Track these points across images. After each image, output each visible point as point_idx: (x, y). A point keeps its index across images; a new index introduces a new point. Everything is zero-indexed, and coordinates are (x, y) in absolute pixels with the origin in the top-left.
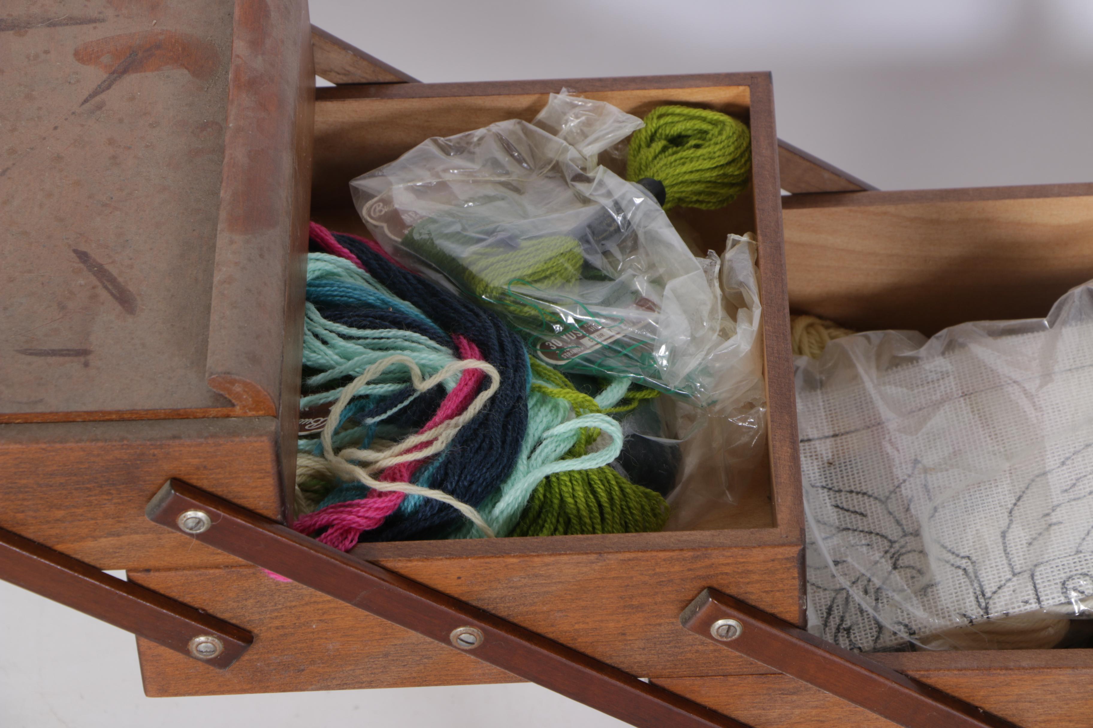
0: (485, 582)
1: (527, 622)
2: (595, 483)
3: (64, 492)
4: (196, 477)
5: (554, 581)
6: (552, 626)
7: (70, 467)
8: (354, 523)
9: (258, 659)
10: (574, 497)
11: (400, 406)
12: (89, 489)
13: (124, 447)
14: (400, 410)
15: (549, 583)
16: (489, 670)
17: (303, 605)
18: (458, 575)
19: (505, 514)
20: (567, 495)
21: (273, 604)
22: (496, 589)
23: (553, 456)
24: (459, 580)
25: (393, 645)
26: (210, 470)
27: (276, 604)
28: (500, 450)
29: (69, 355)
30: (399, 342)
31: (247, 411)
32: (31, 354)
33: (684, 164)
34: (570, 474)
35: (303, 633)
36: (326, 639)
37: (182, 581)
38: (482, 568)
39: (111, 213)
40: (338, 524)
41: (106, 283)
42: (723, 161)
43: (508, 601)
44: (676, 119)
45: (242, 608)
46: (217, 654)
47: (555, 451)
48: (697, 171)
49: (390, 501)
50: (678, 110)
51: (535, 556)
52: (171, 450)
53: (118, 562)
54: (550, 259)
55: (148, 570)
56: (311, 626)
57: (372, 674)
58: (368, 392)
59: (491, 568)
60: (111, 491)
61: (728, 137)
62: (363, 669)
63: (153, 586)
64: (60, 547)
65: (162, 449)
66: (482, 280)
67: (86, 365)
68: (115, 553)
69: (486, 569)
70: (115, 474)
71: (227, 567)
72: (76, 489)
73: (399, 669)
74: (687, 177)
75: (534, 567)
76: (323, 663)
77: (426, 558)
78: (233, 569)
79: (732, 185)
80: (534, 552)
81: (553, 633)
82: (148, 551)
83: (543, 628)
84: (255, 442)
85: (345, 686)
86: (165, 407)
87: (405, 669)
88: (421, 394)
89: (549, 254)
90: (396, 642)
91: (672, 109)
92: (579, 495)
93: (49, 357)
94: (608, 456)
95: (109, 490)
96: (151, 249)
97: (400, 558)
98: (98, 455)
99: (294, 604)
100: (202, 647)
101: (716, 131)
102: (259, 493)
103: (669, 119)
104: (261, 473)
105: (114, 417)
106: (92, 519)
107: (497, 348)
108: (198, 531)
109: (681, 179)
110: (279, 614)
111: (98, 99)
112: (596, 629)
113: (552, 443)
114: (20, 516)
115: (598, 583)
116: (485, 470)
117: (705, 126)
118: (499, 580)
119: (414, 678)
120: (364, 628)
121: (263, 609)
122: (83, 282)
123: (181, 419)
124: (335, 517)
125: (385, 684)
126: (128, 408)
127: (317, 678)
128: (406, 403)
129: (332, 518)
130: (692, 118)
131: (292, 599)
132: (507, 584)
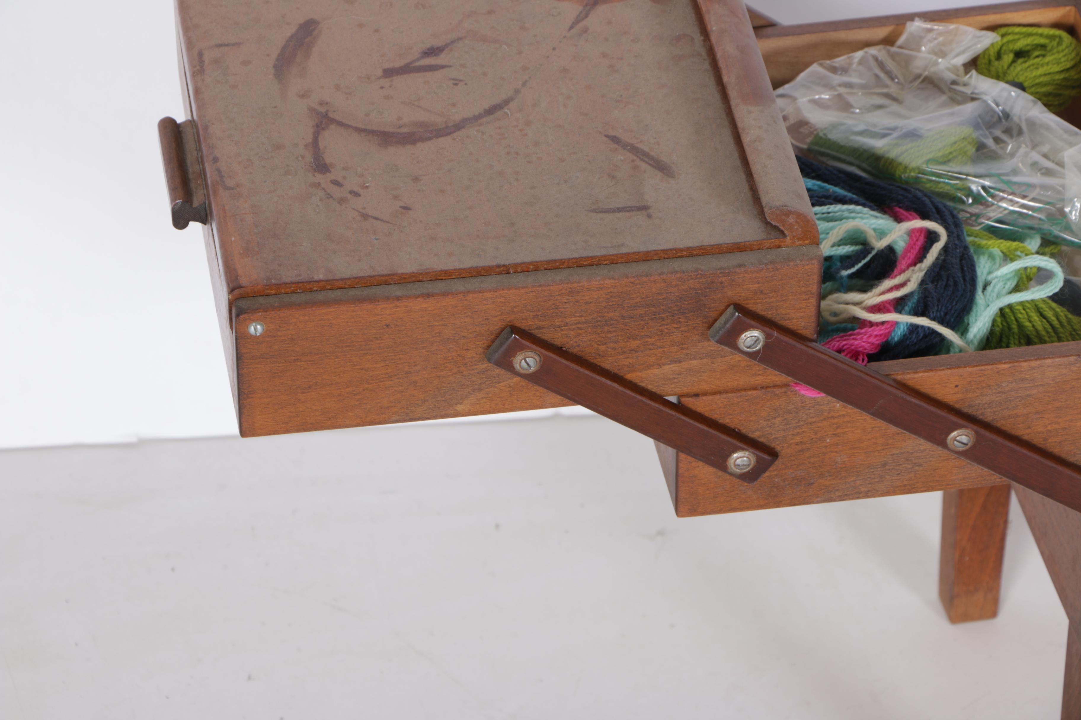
0: (978, 388)
1: (1008, 425)
2: (1045, 311)
3: (642, 323)
4: (752, 301)
5: (1037, 384)
6: (1029, 428)
7: (651, 298)
8: (860, 347)
9: (776, 475)
10: (1030, 321)
11: (863, 262)
12: (663, 319)
13: (699, 276)
14: (865, 265)
15: (1032, 387)
16: (969, 474)
17: (822, 421)
18: (956, 383)
19: (978, 337)
20: (1024, 320)
21: (797, 421)
22: (986, 395)
23: (1004, 291)
24: (957, 388)
25: (892, 455)
26: (766, 294)
27: (798, 422)
28: (963, 286)
29: (633, 211)
30: (846, 214)
31: (796, 240)
32: (600, 212)
33: (1037, 68)
34: (1022, 303)
35: (818, 448)
36: (836, 452)
37: (725, 403)
38: (977, 376)
39: (625, 106)
40: (848, 348)
41: (642, 157)
42: (1069, 65)
43: (994, 406)
44: (1017, 37)
45: (770, 426)
46: (751, 467)
47: (1004, 287)
48: (1049, 74)
49: (886, 329)
50: (1017, 30)
51: (1023, 361)
52: (736, 277)
53: (675, 388)
54: (955, 143)
55: (697, 395)
56: (825, 440)
57: (870, 484)
58: (832, 253)
59: (985, 375)
60: (681, 320)
61: (1067, 47)
62: (862, 479)
63: (700, 409)
64: (630, 376)
65: (729, 276)
66: (900, 164)
67: (649, 216)
68: (674, 378)
69: (980, 376)
70: (686, 303)
71: (763, 388)
72: (652, 320)
73: (893, 478)
74: (1042, 79)
75: (1022, 371)
76: (830, 476)
77: (930, 370)
78: (769, 390)
79: (1074, 88)
80: (1021, 358)
81: (1028, 434)
82: (701, 376)
83: (1022, 431)
84: (807, 265)
85: (845, 497)
86: (728, 242)
87: (898, 478)
88: (878, 251)
89: (953, 139)
90: (895, 451)
91: (1011, 29)
92: (1035, 320)
93: (616, 213)
94: (1053, 287)
95: (679, 318)
96: (669, 130)
97: (908, 371)
98: (676, 285)
99: (814, 420)
100: (738, 461)
101: (1055, 43)
102: (802, 314)
103: (1010, 37)
104: (807, 294)
105: (685, 253)
106: (661, 347)
107: (934, 210)
108: (754, 349)
109: (1037, 81)
110: (800, 430)
111: (581, 25)
112: (1066, 428)
113: (999, 281)
114: (602, 348)
115: (1073, 384)
116: (954, 303)
117: (1042, 41)
118: (990, 386)
119: (905, 486)
120: (869, 440)
121: (788, 426)
122: (622, 158)
123: (740, 251)
124: (844, 343)
125: (880, 493)
126: (697, 245)
127: (823, 491)
128: (867, 259)
129: (842, 344)
130: (1030, 35)
131: (813, 415)
132: (996, 389)
